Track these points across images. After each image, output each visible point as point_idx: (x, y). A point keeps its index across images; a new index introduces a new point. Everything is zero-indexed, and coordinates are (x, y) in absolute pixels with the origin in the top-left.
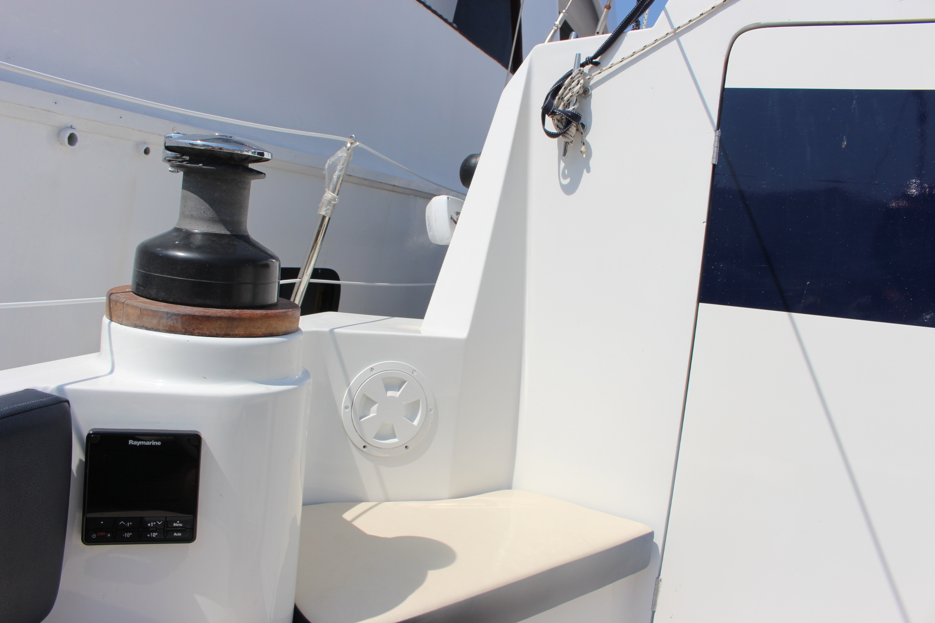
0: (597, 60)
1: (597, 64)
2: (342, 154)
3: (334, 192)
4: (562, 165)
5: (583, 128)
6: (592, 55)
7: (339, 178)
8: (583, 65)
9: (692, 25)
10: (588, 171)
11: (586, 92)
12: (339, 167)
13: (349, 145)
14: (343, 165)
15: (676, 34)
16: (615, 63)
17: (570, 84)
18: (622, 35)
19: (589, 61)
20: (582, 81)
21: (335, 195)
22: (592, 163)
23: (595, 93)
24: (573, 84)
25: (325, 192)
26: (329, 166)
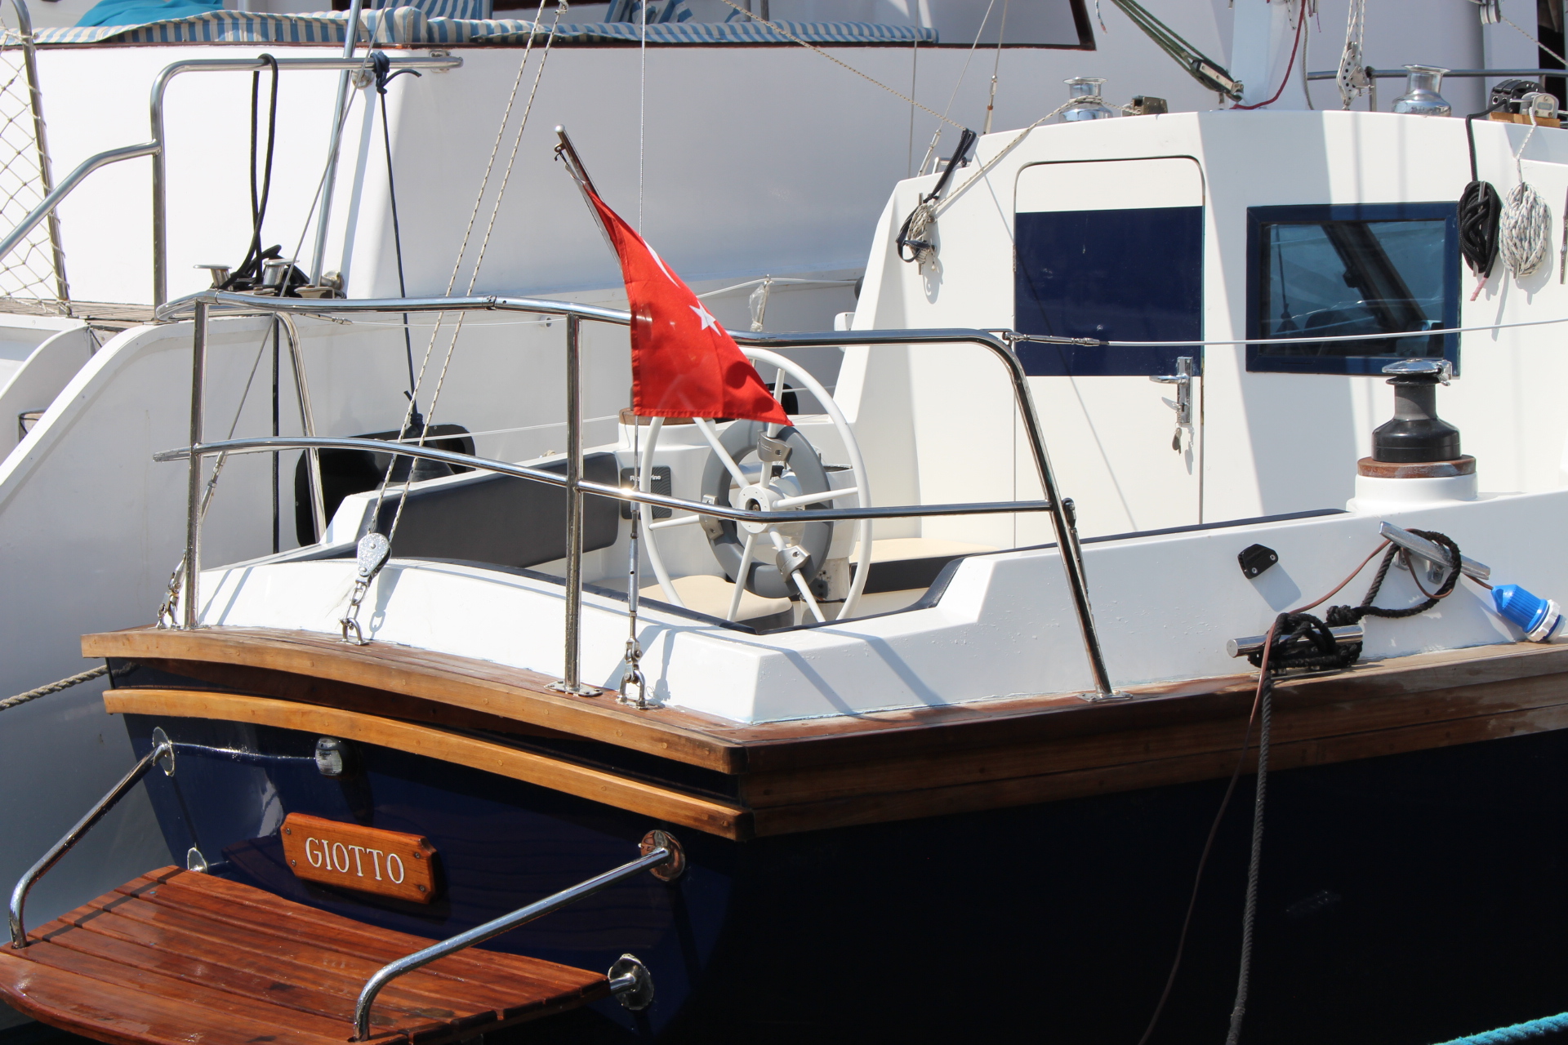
0: (937, 194)
1: (937, 198)
2: (760, 291)
3: (758, 322)
4: (926, 280)
5: (934, 248)
6: (931, 192)
7: (761, 310)
8: (926, 201)
9: (992, 165)
10: (942, 283)
11: (932, 219)
12: (760, 302)
13: (766, 283)
14: (762, 304)
15: (984, 172)
16: (953, 191)
17: (916, 219)
18: (952, 173)
19: (932, 196)
20: (925, 215)
21: (760, 324)
22: (944, 277)
23: (940, 221)
24: (918, 218)
25: (752, 323)
26: (752, 301)
